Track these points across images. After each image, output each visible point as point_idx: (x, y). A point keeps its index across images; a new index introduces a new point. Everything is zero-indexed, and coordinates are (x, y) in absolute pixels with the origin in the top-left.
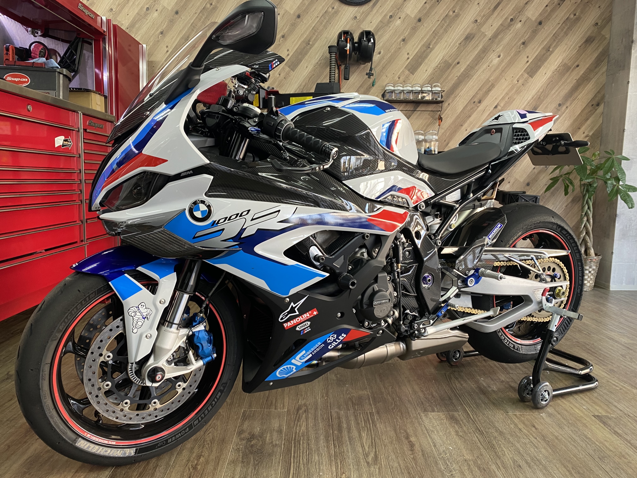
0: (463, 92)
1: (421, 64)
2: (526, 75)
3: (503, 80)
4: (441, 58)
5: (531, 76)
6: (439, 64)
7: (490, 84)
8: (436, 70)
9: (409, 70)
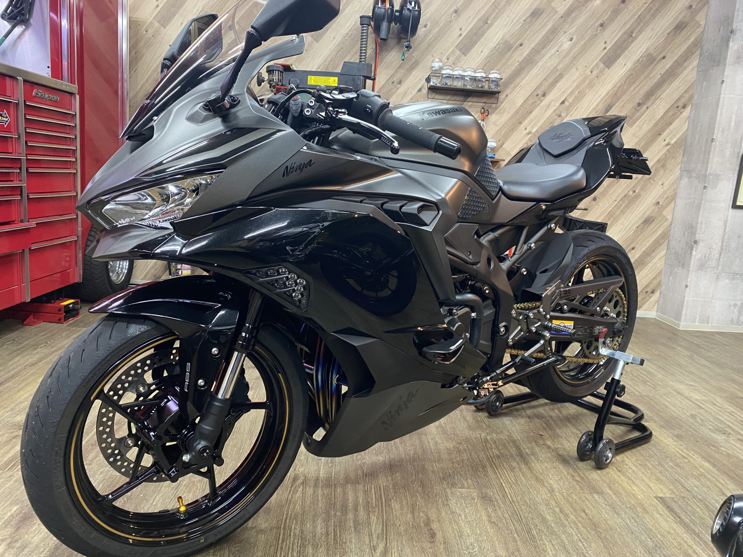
0: (524, 81)
1: (475, 43)
2: (602, 65)
3: (574, 70)
4: (501, 37)
5: (608, 67)
6: (497, 45)
7: (558, 73)
8: (494, 52)
9: (460, 50)
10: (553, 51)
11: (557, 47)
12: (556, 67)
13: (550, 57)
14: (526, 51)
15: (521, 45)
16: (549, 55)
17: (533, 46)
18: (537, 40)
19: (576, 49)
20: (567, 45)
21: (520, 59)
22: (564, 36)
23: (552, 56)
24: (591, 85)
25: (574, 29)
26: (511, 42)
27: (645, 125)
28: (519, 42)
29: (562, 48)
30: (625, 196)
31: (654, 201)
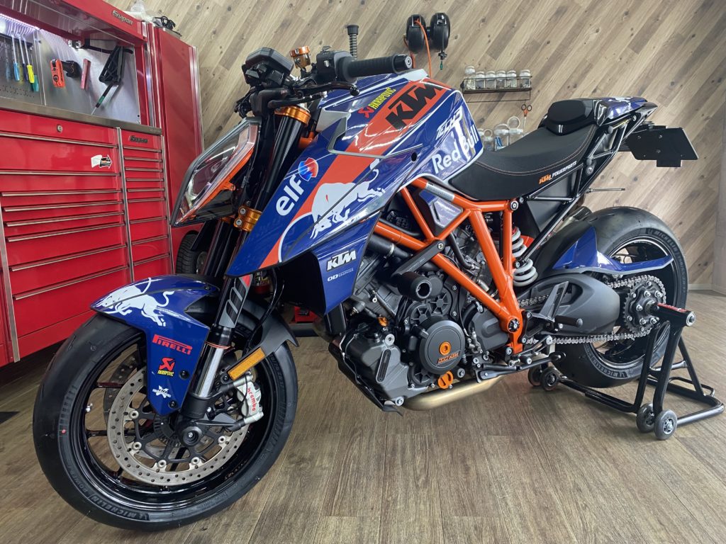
0: (555, 75)
1: (504, 47)
2: (631, 51)
3: (603, 59)
4: (529, 37)
5: (637, 52)
6: (525, 45)
7: (587, 64)
8: (522, 52)
9: (491, 55)
10: (580, 45)
11: (584, 40)
12: (584, 59)
13: (578, 50)
14: (553, 48)
15: (548, 43)
16: (576, 48)
17: (560, 42)
18: (564, 37)
19: (603, 39)
20: (594, 36)
21: (549, 55)
22: (590, 28)
24: (622, 71)
25: (599, 21)
26: (539, 41)
27: (680, 103)
28: (546, 40)
29: (589, 40)
31: (698, 175)
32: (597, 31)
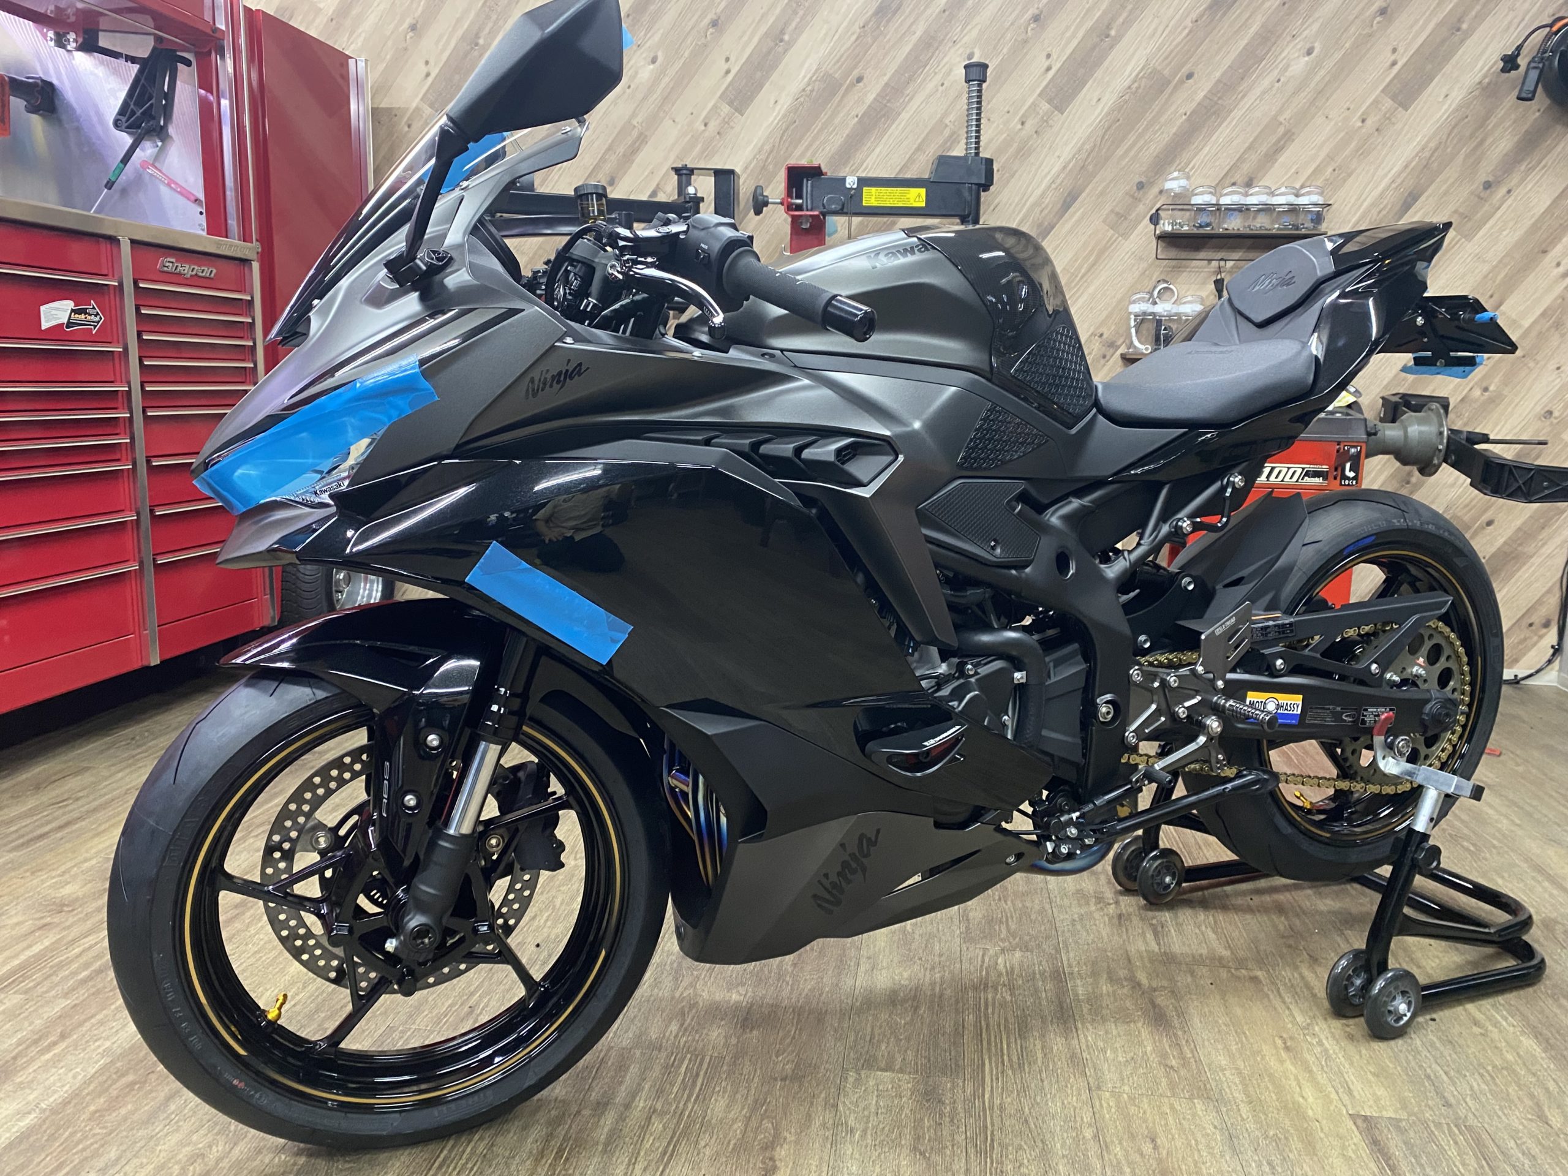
10: (1266, 82)
11: (1276, 72)
12: (1275, 118)
13: (1261, 97)
14: (1200, 89)
15: (1190, 76)
16: (1257, 91)
17: (1218, 74)
18: (1227, 62)
19: (1322, 72)
20: (1300, 65)
21: (1190, 107)
22: (1291, 45)
23: (1264, 93)
24: (1363, 152)
25: (1315, 27)
26: (1166, 72)
27: (1505, 233)
28: (1185, 71)
29: (1287, 74)
30: (1462, 400)
31: (1538, 409)
32: (1309, 52)
